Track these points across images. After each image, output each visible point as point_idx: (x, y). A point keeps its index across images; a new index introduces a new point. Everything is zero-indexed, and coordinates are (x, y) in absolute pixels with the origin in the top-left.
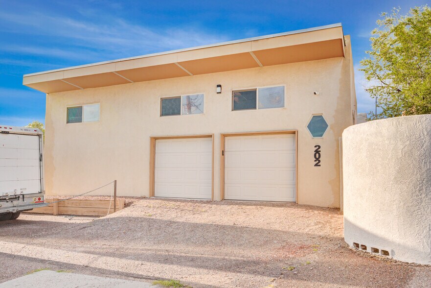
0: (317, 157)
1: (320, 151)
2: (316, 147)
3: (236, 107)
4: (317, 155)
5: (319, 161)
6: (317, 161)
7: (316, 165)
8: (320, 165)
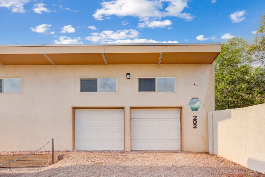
0: (195, 123)
1: (197, 119)
2: (194, 117)
3: (140, 89)
4: (195, 121)
5: (196, 125)
6: (195, 125)
7: (194, 128)
8: (196, 128)
